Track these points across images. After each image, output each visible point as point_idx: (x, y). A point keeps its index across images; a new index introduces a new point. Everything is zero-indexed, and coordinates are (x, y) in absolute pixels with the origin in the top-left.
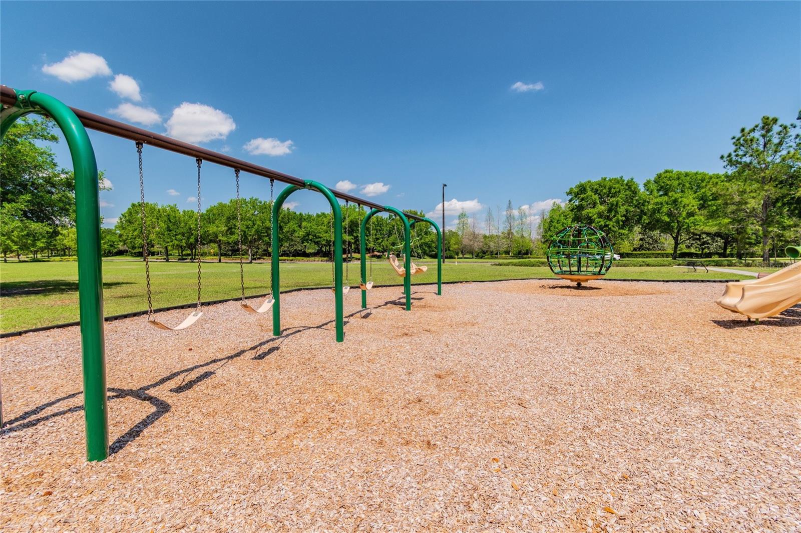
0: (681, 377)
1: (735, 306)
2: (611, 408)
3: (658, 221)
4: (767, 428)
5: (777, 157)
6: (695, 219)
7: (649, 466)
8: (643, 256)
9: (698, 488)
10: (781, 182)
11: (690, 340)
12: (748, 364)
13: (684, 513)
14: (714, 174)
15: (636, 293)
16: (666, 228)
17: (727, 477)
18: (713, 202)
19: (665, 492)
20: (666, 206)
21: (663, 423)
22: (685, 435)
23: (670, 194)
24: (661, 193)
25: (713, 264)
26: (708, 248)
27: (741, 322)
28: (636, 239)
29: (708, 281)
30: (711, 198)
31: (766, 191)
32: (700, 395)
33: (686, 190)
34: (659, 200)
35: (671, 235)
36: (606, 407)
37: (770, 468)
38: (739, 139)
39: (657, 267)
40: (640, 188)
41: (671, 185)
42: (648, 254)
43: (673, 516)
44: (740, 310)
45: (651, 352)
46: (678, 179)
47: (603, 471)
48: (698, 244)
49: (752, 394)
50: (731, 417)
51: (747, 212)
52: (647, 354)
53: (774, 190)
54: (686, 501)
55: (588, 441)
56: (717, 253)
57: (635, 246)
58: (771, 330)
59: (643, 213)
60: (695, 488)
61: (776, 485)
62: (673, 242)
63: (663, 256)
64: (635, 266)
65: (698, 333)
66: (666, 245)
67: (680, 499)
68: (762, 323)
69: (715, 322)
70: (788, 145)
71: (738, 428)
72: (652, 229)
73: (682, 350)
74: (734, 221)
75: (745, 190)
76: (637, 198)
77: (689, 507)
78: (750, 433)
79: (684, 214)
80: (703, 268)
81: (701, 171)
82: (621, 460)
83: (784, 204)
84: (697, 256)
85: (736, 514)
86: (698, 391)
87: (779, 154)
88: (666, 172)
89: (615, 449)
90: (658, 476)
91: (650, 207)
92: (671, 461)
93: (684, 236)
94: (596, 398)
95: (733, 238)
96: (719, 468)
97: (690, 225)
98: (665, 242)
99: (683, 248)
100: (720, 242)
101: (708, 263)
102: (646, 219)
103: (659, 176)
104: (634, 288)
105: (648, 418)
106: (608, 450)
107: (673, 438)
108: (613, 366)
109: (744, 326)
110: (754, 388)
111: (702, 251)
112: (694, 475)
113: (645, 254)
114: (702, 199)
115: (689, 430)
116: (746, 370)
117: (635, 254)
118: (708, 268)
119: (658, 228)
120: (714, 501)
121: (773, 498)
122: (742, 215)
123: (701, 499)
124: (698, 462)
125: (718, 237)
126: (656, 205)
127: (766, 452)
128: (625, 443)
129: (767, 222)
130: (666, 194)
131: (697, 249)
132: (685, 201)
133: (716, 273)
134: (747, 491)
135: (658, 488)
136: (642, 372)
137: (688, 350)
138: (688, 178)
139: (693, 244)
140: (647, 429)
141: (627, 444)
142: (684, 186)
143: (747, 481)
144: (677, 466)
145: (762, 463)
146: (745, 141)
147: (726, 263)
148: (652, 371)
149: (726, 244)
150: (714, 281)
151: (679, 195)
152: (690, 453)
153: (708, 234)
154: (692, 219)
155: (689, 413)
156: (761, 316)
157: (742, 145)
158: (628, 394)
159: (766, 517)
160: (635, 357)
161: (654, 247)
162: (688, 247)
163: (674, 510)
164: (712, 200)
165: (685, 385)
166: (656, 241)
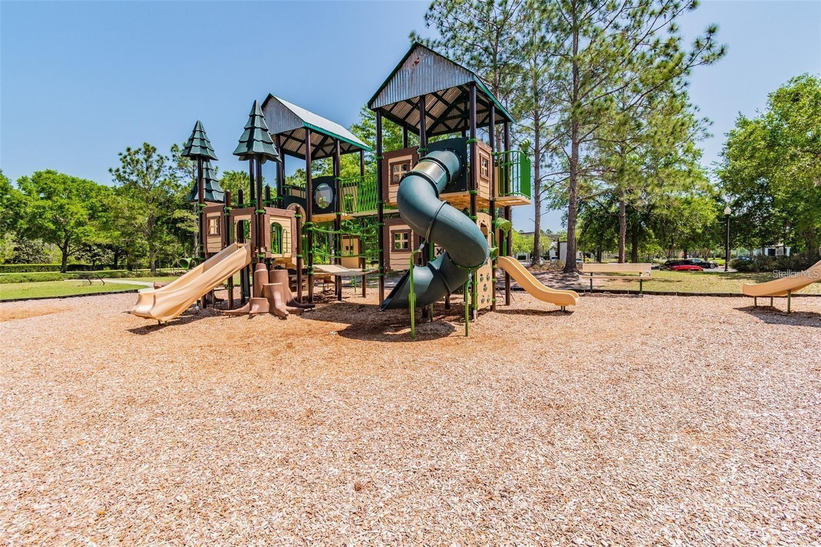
0: (119, 390)
1: (149, 313)
2: (51, 454)
3: (40, 227)
4: (201, 405)
5: (157, 181)
6: (85, 230)
7: (121, 488)
8: (20, 269)
9: (172, 478)
10: (160, 204)
11: (115, 353)
12: (171, 360)
13: (170, 506)
14: (102, 186)
15: (26, 315)
16: (51, 237)
17: (189, 456)
18: (103, 214)
19: (147, 500)
20: (50, 212)
21: (117, 441)
22: (143, 441)
23: (55, 198)
24: (42, 195)
25: (108, 276)
26: (100, 260)
27: (153, 326)
28: (8, 248)
29: (109, 293)
30: (100, 209)
31: (151, 210)
32: (142, 400)
33: (73, 197)
34: (41, 203)
35: (58, 245)
36: (43, 457)
37: (213, 432)
38: (125, 157)
39: (43, 282)
40: (12, 184)
41: (55, 189)
42: (27, 267)
43: (161, 515)
44: (153, 315)
45: (78, 377)
46: (64, 183)
47: (72, 525)
48: (89, 256)
49: (182, 383)
50: (174, 408)
51: (135, 227)
52: (73, 379)
53: (156, 210)
54: (167, 495)
55: (36, 506)
56: (109, 265)
57: (7, 258)
58: (177, 329)
59: (18, 216)
60: (169, 479)
61: (220, 442)
62: (60, 253)
63: (47, 269)
64: (13, 282)
65: (119, 345)
66: (50, 257)
67: (162, 497)
68: (169, 324)
69: (131, 331)
70: (164, 173)
71: (182, 414)
72: (32, 237)
73: (111, 365)
74: (123, 234)
75: (134, 206)
76: (8, 196)
77: (172, 497)
78: (191, 414)
79: (72, 223)
80: (100, 280)
81: (88, 179)
82: (89, 501)
83: (163, 223)
84: (88, 268)
85: (204, 479)
86: (140, 398)
87: (159, 179)
88: (48, 172)
89: (77, 494)
90: (134, 491)
91: (29, 210)
92: (140, 470)
93: (72, 247)
94: (24, 453)
95: (122, 251)
96: (180, 453)
97: (80, 235)
98: (49, 253)
99: (72, 260)
100: (111, 254)
101: (102, 275)
102: (23, 224)
103: (39, 175)
104: (21, 309)
105: (102, 444)
106: (67, 501)
107: (134, 449)
108: (32, 407)
109: (157, 330)
110: (181, 378)
111: (94, 263)
112: (164, 470)
113: (23, 267)
114: (91, 209)
115: (145, 435)
116: (171, 366)
117: (9, 268)
118: (105, 280)
119: (41, 237)
120: (187, 480)
121: (222, 452)
122: (130, 229)
123: (177, 485)
124: (164, 458)
125: (108, 249)
126: (37, 209)
127: (206, 423)
128: (85, 481)
129: (151, 237)
130: (49, 197)
131: (88, 261)
132: (73, 209)
133: (113, 285)
134: (205, 458)
135: (139, 501)
136: (73, 400)
137: (116, 363)
138: (75, 185)
139: (82, 255)
140: (104, 454)
141: (88, 481)
142: (71, 192)
143: (203, 450)
144: (146, 472)
145: (207, 432)
146: (132, 160)
147: (120, 274)
148: (85, 396)
149: (116, 256)
150: (115, 293)
151: (66, 201)
152: (154, 454)
153: (99, 246)
154: (81, 228)
155: (140, 420)
156: (168, 319)
157: (129, 163)
158: (67, 430)
159: (222, 468)
160: (60, 387)
161: (36, 259)
162: (78, 259)
163: (161, 509)
164: (102, 211)
165: (125, 396)
166: (38, 252)
